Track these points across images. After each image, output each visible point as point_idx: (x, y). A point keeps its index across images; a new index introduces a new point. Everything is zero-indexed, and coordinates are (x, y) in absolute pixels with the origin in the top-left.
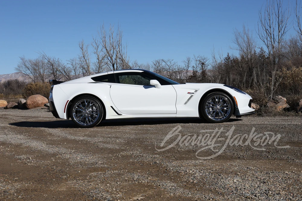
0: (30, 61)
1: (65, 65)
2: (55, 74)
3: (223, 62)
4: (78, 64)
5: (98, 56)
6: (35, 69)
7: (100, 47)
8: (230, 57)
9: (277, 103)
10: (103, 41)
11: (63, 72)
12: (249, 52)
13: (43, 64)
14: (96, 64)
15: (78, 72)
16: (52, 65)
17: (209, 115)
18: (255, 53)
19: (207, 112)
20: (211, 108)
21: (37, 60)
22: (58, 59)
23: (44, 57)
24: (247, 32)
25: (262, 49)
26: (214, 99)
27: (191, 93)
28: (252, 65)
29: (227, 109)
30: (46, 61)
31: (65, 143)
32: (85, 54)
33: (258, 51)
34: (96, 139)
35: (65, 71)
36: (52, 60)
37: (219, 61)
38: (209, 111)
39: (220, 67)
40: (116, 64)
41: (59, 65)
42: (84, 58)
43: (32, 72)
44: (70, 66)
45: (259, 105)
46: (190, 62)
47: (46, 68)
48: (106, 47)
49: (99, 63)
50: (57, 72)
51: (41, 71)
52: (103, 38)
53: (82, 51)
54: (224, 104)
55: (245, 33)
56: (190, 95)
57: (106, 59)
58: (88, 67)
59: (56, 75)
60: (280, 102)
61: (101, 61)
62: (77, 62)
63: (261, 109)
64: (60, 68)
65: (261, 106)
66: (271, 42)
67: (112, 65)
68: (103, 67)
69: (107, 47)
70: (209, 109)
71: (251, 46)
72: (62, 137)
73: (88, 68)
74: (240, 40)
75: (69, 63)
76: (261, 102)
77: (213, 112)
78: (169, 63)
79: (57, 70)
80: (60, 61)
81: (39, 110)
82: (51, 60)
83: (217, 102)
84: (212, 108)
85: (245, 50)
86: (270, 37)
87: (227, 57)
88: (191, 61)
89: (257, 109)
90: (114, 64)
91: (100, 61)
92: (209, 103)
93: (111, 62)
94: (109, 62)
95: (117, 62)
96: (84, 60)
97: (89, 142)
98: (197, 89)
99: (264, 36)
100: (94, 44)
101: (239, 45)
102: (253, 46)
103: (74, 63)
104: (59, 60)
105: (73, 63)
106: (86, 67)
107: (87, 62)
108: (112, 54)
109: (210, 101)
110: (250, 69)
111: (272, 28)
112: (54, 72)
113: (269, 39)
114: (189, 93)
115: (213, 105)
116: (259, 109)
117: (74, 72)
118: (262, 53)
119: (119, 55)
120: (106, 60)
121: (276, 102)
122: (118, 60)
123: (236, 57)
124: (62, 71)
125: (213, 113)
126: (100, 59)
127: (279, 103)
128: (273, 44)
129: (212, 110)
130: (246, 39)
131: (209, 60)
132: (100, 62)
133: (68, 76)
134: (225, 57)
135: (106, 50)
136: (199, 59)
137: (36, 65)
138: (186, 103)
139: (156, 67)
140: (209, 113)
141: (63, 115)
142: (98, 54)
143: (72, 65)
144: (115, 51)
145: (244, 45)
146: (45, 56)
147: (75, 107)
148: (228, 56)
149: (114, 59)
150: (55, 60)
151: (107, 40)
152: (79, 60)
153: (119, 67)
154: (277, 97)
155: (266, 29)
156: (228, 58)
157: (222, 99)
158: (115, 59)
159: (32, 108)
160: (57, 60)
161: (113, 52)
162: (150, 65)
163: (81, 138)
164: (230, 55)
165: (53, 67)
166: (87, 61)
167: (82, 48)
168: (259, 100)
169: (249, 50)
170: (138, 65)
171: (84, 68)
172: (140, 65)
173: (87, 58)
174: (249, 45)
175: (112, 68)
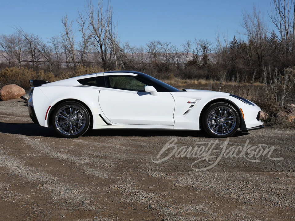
0: (5, 37)
1: (45, 43)
2: (33, 54)
3: (229, 46)
4: (60, 43)
5: (84, 34)
6: (10, 47)
7: (87, 24)
8: (237, 41)
9: (289, 113)
10: (91, 17)
11: (43, 52)
12: (258, 37)
13: (19, 41)
14: (82, 43)
15: (60, 52)
16: (30, 43)
17: (211, 129)
18: (265, 38)
19: (209, 125)
20: (213, 121)
21: (12, 36)
22: (37, 36)
23: (20, 33)
24: (257, 15)
25: (273, 34)
26: (217, 111)
27: (191, 103)
28: (261, 53)
29: (232, 122)
30: (23, 38)
31: (47, 164)
32: (69, 31)
33: (269, 36)
34: (81, 160)
35: (44, 51)
36: (30, 36)
37: (224, 45)
38: (212, 124)
39: (224, 52)
40: (105, 45)
41: (38, 44)
42: (68, 36)
43: (6, 50)
44: (50, 45)
45: (268, 114)
46: (190, 46)
47: (22, 46)
48: (93, 25)
49: (84, 42)
50: (36, 51)
51: (17, 49)
52: (90, 14)
53: (65, 27)
54: (229, 116)
55: (255, 16)
56: (190, 105)
57: (93, 38)
58: (72, 46)
59: (34, 54)
60: (293, 111)
61: (87, 40)
62: (59, 40)
63: (270, 119)
64: (39, 47)
65: (270, 116)
66: (285, 26)
67: (100, 45)
68: (89, 47)
69: (94, 24)
70: (212, 122)
71: (261, 31)
72: (42, 153)
73: (72, 48)
74: (249, 23)
75: (50, 41)
76: (270, 109)
77: (216, 125)
78: (165, 47)
79: (35, 49)
80: (39, 39)
82: (29, 37)
83: (220, 114)
84: (215, 120)
85: (255, 35)
86: (284, 21)
89: (266, 118)
90: (102, 45)
91: (86, 41)
92: (212, 115)
93: (98, 42)
94: (96, 42)
95: (105, 42)
96: (68, 38)
97: (74, 163)
98: (198, 98)
99: (277, 19)
101: (248, 29)
102: (264, 31)
103: (56, 42)
104: (38, 37)
105: (54, 42)
106: (69, 46)
107: (71, 41)
108: (100, 33)
109: (213, 113)
110: (259, 58)
111: (287, 10)
112: (31, 51)
113: (282, 22)
114: (189, 102)
115: (216, 117)
116: (268, 118)
117: (55, 52)
118: (274, 38)
119: (107, 34)
120: (93, 40)
121: (287, 111)
122: (107, 41)
123: (244, 42)
124: (41, 50)
125: (216, 127)
126: (86, 38)
127: (291, 112)
128: (287, 28)
129: (215, 123)
130: (256, 22)
131: (212, 45)
132: (86, 42)
133: (48, 57)
134: (231, 41)
135: (94, 28)
136: (200, 43)
137: (11, 42)
138: (185, 114)
140: (211, 126)
141: (44, 122)
142: (84, 31)
143: (53, 44)
144: (103, 29)
145: (254, 29)
146: (22, 31)
147: (58, 114)
148: (235, 40)
149: (102, 39)
150: (33, 36)
151: (95, 16)
152: (61, 38)
153: (107, 48)
154: (289, 105)
155: (279, 11)
156: (234, 42)
157: (226, 111)
158: (104, 39)
160: (35, 38)
161: (102, 31)
162: (144, 48)
163: (65, 157)
165: (31, 45)
166: (71, 39)
167: (65, 25)
168: (269, 107)
169: (259, 35)
170: (130, 47)
171: (66, 48)
172: (132, 48)
173: (71, 37)
174: (260, 30)
175: (99, 49)
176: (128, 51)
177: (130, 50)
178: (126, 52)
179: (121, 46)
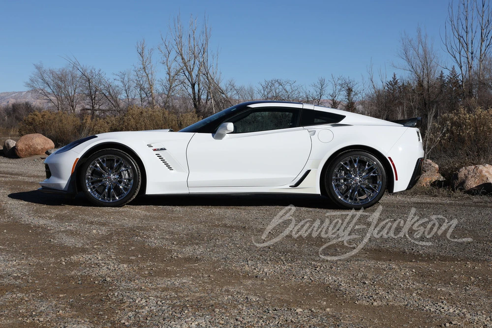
0: (52, 72)
1: (110, 81)
2: (93, 97)
4: (132, 80)
5: (169, 69)
6: (59, 87)
7: (173, 54)
8: (398, 81)
10: (178, 43)
11: (107, 93)
12: (425, 74)
13: (73, 77)
14: (165, 81)
15: (133, 95)
16: (89, 81)
21: (63, 70)
22: (100, 71)
23: (75, 66)
24: (423, 40)
28: (429, 97)
30: (79, 74)
32: (146, 64)
35: (109, 92)
36: (89, 71)
40: (199, 85)
41: (100, 82)
42: (145, 71)
43: (54, 91)
44: (118, 83)
47: (78, 86)
48: (181, 55)
49: (169, 80)
50: (97, 93)
51: (70, 90)
52: (177, 38)
53: (141, 57)
55: (420, 41)
57: (182, 74)
58: (151, 86)
59: (95, 97)
61: (173, 77)
62: (132, 77)
64: (102, 87)
66: (467, 58)
67: (192, 85)
68: (177, 88)
69: (183, 54)
71: (429, 64)
73: (151, 88)
74: (411, 52)
75: (118, 78)
78: (288, 88)
79: (96, 90)
80: (103, 75)
81: (36, 160)
82: (88, 73)
85: (419, 71)
86: (466, 50)
87: (392, 80)
88: (325, 85)
90: (194, 84)
91: (171, 78)
93: (189, 80)
95: (199, 80)
96: (144, 74)
99: (454, 47)
100: (163, 48)
101: (409, 61)
102: (433, 63)
103: (126, 79)
104: (101, 72)
105: (123, 79)
106: (146, 86)
107: (150, 78)
108: (192, 67)
111: (470, 34)
112: (91, 92)
113: (463, 52)
117: (126, 95)
119: (202, 69)
120: (182, 77)
122: (202, 78)
124: (104, 92)
126: (172, 74)
128: (470, 62)
130: (421, 51)
131: (357, 85)
132: (171, 80)
133: (115, 101)
135: (183, 59)
136: (340, 82)
137: (61, 79)
139: (266, 93)
142: (169, 64)
143: (123, 82)
144: (197, 61)
145: (418, 62)
146: (78, 64)
148: (394, 79)
149: (194, 76)
150: (93, 71)
151: (185, 41)
152: (135, 73)
153: (202, 89)
155: (459, 35)
156: (394, 83)
158: (197, 76)
159: (25, 156)
160: (97, 73)
161: (194, 64)
162: (256, 89)
164: (397, 77)
165: (91, 84)
166: (150, 76)
167: (141, 54)
169: (425, 71)
170: (235, 88)
171: (142, 89)
172: (238, 88)
173: (150, 72)
174: (427, 63)
175: (190, 90)
176: (233, 94)
177: (235, 92)
178: (229, 95)
179: (222, 85)
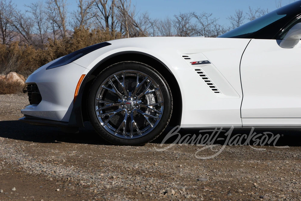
1: (21, 13)
2: (4, 28)
4: (44, 12)
5: (81, 2)
11: (19, 25)
14: (77, 15)
15: (45, 27)
22: (10, 2)
35: (21, 24)
40: (112, 18)
41: (11, 13)
42: (56, 3)
50: (8, 25)
57: (94, 7)
58: (63, 19)
59: (5, 29)
61: (85, 10)
64: (13, 18)
67: (105, 18)
73: (63, 21)
75: (29, 9)
78: (203, 20)
79: (8, 22)
80: (14, 6)
88: (243, 17)
90: (108, 17)
91: (83, 11)
93: (102, 13)
94: (99, 13)
95: (113, 12)
96: (56, 7)
103: (38, 11)
104: (11, 4)
105: (36, 10)
106: (58, 19)
107: (61, 11)
117: (38, 27)
119: (117, 1)
120: (94, 9)
122: (116, 11)
124: (16, 24)
126: (84, 8)
132: (83, 13)
133: (27, 34)
139: (181, 27)
143: (35, 14)
149: (108, 8)
150: (4, 2)
152: (47, 5)
153: (116, 21)
158: (111, 8)
160: (7, 4)
162: (171, 22)
166: (61, 9)
170: (150, 21)
171: (55, 21)
172: (153, 21)
173: (62, 5)
175: (104, 23)
176: (147, 27)
177: (150, 25)
178: (143, 28)
179: (136, 19)
